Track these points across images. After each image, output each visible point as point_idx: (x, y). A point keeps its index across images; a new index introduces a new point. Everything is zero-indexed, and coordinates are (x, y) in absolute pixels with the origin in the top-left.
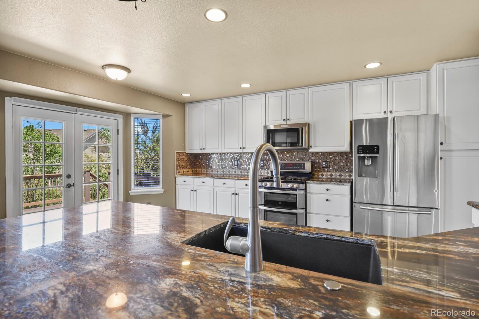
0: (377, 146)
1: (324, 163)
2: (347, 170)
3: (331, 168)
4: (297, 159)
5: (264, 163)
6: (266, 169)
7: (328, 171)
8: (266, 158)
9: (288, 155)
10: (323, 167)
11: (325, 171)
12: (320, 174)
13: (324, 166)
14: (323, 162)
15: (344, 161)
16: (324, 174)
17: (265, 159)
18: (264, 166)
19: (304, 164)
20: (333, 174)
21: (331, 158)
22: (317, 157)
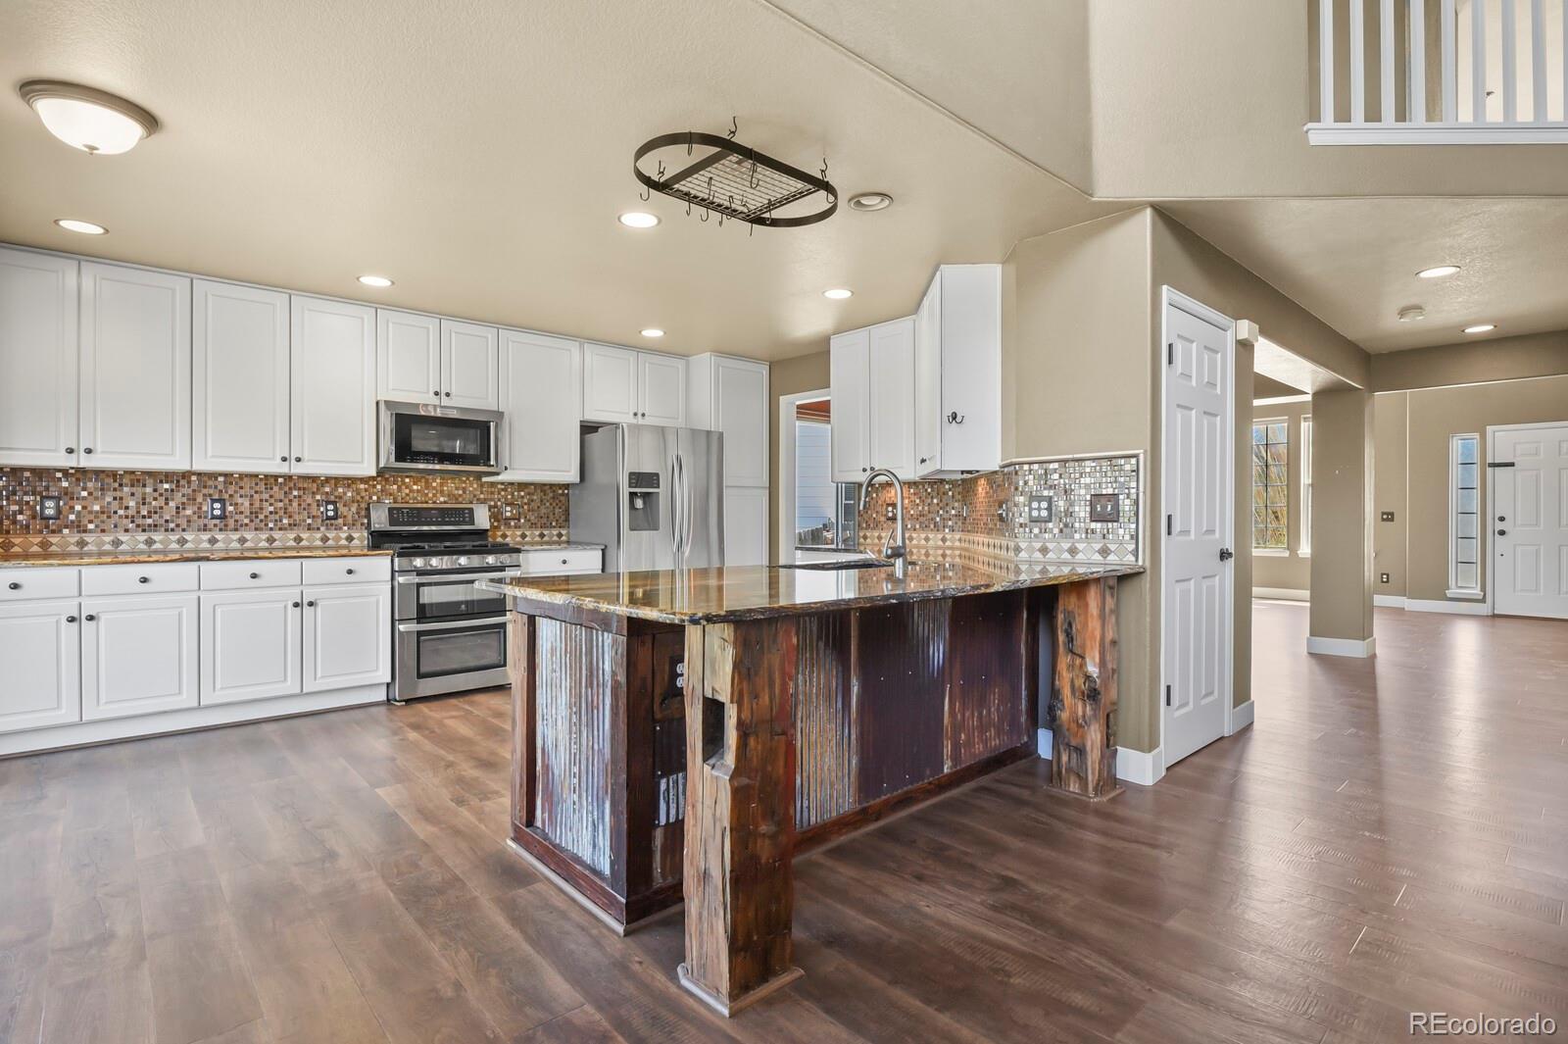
0: (657, 475)
1: (508, 509)
2: (554, 524)
3: (522, 521)
4: (442, 499)
5: (336, 510)
6: (346, 528)
7: (516, 527)
8: (345, 493)
9: (415, 487)
10: (507, 519)
11: (509, 527)
12: (499, 533)
13: (508, 514)
14: (507, 505)
15: (548, 504)
16: (508, 533)
17: (340, 498)
18: (335, 518)
19: (471, 510)
20: (527, 533)
21: (523, 497)
22: (492, 493)
